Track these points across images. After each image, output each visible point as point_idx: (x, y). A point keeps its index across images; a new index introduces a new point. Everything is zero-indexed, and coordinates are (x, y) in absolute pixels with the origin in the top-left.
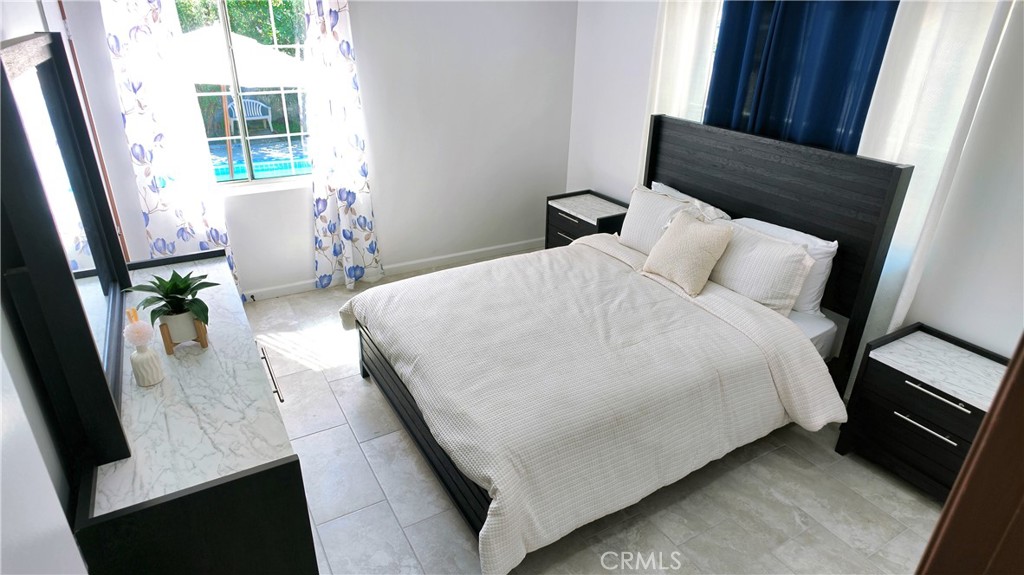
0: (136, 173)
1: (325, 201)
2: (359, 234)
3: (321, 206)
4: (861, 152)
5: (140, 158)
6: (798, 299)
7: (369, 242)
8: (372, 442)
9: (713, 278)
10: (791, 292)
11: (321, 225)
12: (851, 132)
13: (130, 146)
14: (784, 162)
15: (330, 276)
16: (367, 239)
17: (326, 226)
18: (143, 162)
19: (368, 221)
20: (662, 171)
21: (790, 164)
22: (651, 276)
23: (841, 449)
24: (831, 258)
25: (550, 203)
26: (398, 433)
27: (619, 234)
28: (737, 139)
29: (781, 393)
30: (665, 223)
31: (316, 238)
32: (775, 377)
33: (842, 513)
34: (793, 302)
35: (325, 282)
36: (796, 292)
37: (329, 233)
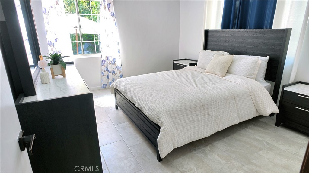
0: (49, 49)
1: (105, 60)
2: (117, 72)
3: (103, 62)
4: (274, 27)
5: (50, 45)
6: (257, 75)
7: (120, 74)
8: (119, 125)
9: (228, 72)
10: (255, 73)
11: (104, 68)
12: (269, 21)
13: (48, 41)
14: (248, 35)
15: (106, 84)
16: (119, 73)
17: (105, 68)
18: (51, 46)
19: (120, 67)
20: (209, 47)
21: (250, 35)
22: (208, 73)
23: (277, 124)
24: (267, 62)
25: (174, 62)
26: (127, 122)
27: (196, 66)
28: (232, 31)
29: (255, 104)
30: (211, 58)
31: (102, 72)
32: (252, 98)
33: (281, 142)
34: (255, 76)
35: (105, 86)
36: (256, 72)
37: (106, 71)
